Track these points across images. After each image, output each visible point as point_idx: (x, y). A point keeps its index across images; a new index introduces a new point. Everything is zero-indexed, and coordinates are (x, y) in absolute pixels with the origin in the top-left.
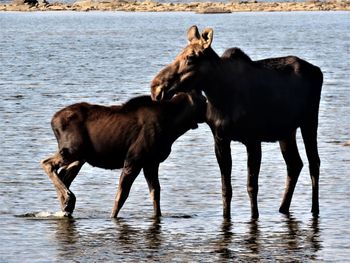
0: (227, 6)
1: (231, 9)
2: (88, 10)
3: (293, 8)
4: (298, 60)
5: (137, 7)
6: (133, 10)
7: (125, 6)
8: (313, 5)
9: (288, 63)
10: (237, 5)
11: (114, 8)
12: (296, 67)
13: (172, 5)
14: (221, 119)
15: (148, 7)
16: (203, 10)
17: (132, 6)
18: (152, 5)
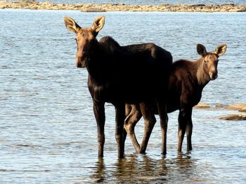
0: (103, 7)
1: (106, 9)
2: (4, 8)
3: (150, 9)
4: (154, 46)
5: (39, 7)
6: (36, 8)
7: (31, 6)
8: (164, 7)
9: (147, 47)
10: (110, 7)
11: (22, 6)
12: (153, 51)
13: (64, 5)
14: (98, 86)
15: (47, 6)
16: (86, 9)
17: (35, 6)
18: (50, 5)
